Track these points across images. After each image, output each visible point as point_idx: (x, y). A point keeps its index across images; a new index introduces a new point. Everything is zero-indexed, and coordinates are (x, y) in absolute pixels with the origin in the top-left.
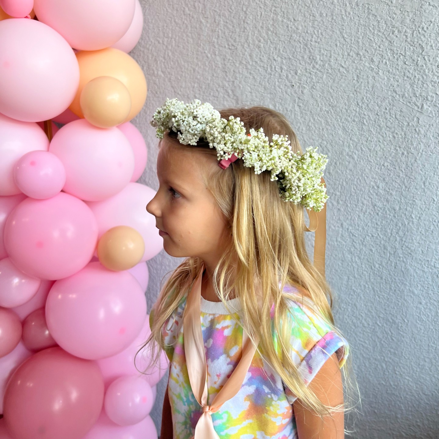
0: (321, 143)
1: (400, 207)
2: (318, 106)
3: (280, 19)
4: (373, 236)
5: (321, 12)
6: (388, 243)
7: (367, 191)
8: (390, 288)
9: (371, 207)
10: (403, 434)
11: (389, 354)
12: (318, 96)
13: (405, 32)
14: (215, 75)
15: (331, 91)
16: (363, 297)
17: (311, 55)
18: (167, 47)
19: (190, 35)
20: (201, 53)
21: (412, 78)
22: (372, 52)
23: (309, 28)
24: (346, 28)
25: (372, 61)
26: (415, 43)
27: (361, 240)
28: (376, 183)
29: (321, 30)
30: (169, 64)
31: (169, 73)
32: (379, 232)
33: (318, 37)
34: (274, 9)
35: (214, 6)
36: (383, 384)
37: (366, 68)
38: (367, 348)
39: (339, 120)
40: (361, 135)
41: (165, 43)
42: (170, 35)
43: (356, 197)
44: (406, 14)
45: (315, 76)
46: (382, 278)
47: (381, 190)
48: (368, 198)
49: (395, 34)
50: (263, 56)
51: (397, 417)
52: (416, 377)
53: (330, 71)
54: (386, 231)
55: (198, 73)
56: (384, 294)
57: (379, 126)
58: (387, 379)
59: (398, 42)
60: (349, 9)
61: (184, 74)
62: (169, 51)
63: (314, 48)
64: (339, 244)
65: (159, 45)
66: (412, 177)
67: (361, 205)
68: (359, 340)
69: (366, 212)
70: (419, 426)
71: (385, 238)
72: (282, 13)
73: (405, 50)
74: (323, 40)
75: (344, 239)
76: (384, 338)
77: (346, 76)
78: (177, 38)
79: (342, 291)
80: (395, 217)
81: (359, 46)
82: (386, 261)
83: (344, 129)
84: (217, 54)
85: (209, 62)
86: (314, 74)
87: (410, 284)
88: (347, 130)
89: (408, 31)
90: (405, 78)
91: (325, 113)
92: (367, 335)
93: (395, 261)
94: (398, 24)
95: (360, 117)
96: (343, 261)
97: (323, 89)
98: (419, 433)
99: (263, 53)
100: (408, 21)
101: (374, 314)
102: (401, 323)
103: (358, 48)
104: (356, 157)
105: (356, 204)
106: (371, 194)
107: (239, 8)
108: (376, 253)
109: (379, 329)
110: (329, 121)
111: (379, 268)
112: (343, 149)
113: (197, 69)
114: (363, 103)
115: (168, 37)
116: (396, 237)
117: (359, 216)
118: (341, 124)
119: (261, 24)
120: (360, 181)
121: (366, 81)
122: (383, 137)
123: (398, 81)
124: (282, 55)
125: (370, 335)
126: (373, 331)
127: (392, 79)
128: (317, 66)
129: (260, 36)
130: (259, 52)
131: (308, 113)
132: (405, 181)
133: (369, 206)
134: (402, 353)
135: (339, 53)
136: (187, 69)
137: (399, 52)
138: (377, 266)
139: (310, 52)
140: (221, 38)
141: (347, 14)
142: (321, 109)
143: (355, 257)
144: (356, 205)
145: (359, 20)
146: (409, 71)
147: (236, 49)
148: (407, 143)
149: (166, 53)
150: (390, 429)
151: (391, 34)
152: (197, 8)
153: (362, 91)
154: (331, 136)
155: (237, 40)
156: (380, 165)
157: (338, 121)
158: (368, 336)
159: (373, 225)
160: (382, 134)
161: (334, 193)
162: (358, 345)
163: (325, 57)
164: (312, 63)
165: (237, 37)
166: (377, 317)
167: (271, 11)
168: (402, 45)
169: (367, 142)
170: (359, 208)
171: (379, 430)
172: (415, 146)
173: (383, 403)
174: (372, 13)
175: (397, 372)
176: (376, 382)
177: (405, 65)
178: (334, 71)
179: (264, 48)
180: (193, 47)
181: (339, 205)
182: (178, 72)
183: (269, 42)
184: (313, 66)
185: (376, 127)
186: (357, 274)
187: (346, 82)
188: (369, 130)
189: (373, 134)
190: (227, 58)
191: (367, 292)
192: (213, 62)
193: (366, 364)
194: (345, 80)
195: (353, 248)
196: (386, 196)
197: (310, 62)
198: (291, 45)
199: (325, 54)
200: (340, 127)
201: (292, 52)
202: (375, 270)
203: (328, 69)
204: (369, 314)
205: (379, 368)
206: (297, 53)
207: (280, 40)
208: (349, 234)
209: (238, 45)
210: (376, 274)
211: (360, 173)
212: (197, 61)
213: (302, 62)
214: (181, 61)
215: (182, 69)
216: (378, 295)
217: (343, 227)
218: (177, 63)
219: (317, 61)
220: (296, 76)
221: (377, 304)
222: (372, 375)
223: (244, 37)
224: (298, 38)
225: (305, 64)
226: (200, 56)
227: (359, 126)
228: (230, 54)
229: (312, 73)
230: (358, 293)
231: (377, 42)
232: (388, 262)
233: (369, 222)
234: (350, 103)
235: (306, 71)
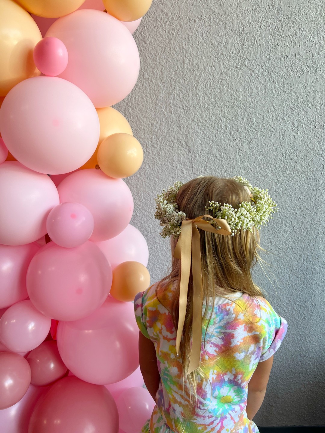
0: (256, 182)
1: (311, 227)
2: (254, 156)
3: (226, 89)
4: (292, 248)
5: (257, 86)
6: (303, 252)
7: (288, 216)
8: (304, 283)
10: (311, 382)
11: (303, 329)
12: (254, 148)
13: (316, 105)
14: (171, 129)
15: (264, 145)
16: (285, 292)
17: (249, 118)
18: (127, 104)
19: (149, 95)
20: (159, 111)
21: (320, 138)
22: (293, 118)
23: (247, 97)
24: (275, 99)
25: (293, 124)
26: (322, 113)
27: (284, 252)
28: (294, 210)
29: (257, 100)
32: (296, 245)
33: (255, 105)
34: (220, 80)
35: (171, 74)
36: (298, 350)
37: (289, 129)
39: (269, 166)
40: (285, 177)
43: (281, 221)
44: (317, 93)
45: (252, 133)
46: (298, 277)
48: (289, 222)
49: (309, 106)
50: (212, 117)
51: (307, 372)
52: (320, 342)
53: (263, 130)
54: (301, 244)
55: (156, 127)
56: (299, 288)
57: (297, 171)
58: (301, 347)
59: (311, 112)
60: (277, 86)
61: (143, 128)
63: (251, 113)
64: (269, 255)
66: (319, 206)
67: (285, 226)
69: (288, 231)
70: (321, 375)
71: (300, 249)
72: (227, 84)
73: (316, 118)
74: (258, 107)
75: (272, 251)
76: (299, 318)
77: (274, 134)
78: (137, 97)
80: (307, 234)
81: (284, 113)
82: (301, 265)
83: (272, 172)
84: (172, 112)
85: (166, 119)
86: (251, 131)
87: (317, 279)
88: (275, 173)
89: (318, 105)
90: (315, 137)
91: (259, 161)
92: (287, 318)
93: (307, 264)
94: (311, 100)
95: (284, 164)
97: (258, 143)
98: (321, 379)
99: (211, 114)
100: (318, 98)
101: (292, 303)
102: (311, 307)
103: (284, 115)
104: (281, 192)
106: (291, 218)
107: (192, 78)
109: (296, 312)
110: (262, 166)
111: (296, 271)
112: (272, 187)
113: (155, 123)
114: (286, 154)
116: (308, 248)
117: (283, 234)
118: (270, 169)
119: (210, 92)
120: (284, 210)
121: (289, 139)
122: (300, 178)
123: (310, 139)
124: (227, 116)
125: (289, 318)
126: (291, 315)
127: (306, 138)
128: (254, 126)
129: (209, 101)
130: (208, 113)
131: (247, 160)
132: (314, 208)
133: (290, 227)
134: (311, 327)
135: (270, 117)
136: (146, 123)
137: (312, 119)
139: (248, 115)
140: (176, 100)
141: (276, 89)
142: (256, 158)
143: (280, 264)
144: (281, 227)
145: (285, 95)
146: (318, 133)
147: (189, 109)
148: (316, 182)
149: (127, 109)
150: (302, 380)
151: (306, 106)
152: (156, 74)
153: (286, 146)
154: (263, 178)
155: (191, 103)
156: (298, 198)
157: (268, 166)
158: (288, 319)
159: (293, 241)
160: (299, 176)
163: (259, 119)
164: (250, 123)
165: (190, 100)
166: (294, 304)
167: (218, 82)
168: (314, 114)
169: (289, 182)
170: (283, 229)
171: (295, 383)
172: (321, 184)
173: (298, 363)
174: (293, 90)
175: (307, 341)
176: (293, 350)
177: (315, 128)
178: (266, 130)
179: (212, 110)
180: (151, 105)
181: (269, 227)
182: (137, 125)
183: (216, 106)
184: (250, 126)
185: (295, 171)
186: (281, 276)
187: (275, 139)
188: (290, 173)
189: (293, 176)
190: (181, 117)
191: (288, 288)
192: (169, 119)
193: (287, 339)
194: (274, 137)
195: (279, 257)
196: (302, 219)
197: (248, 123)
198: (234, 109)
199: (260, 117)
200: (270, 171)
201: (234, 114)
202: (293, 272)
203: (262, 129)
204: (289, 303)
205: (295, 340)
206: (238, 116)
207: (225, 105)
208: (276, 248)
209: (191, 106)
210: (294, 274)
211: (284, 204)
212: (155, 117)
213: (242, 123)
214: (140, 116)
215: (141, 123)
216: (295, 289)
217: (271, 243)
218: (136, 117)
219: (253, 122)
220: (237, 133)
221: (294, 295)
222: (291, 345)
223: (196, 101)
224: (239, 104)
225: (245, 124)
226: (158, 114)
227: (283, 170)
228: (184, 113)
229: (249, 131)
230: (281, 289)
231: (296, 111)
232: (302, 266)
233: (290, 238)
234: (277, 154)
235: (245, 129)
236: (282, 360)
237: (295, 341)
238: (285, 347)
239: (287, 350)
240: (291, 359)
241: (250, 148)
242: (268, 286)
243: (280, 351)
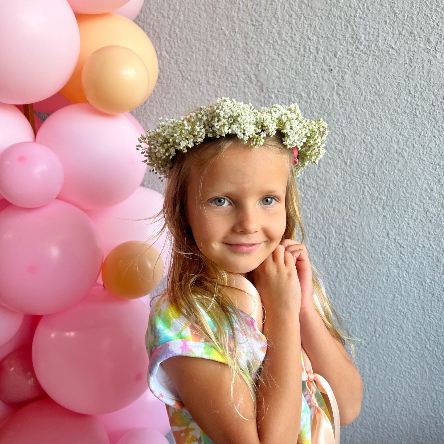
0: (365, 138)
2: (362, 95)
4: (424, 247)
7: (418, 194)
9: (423, 213)
11: (441, 382)
12: (362, 82)
14: (234, 56)
15: (378, 77)
16: (410, 318)
17: (354, 34)
18: (173, 21)
19: (203, 7)
20: (217, 29)
22: (429, 31)
25: (429, 41)
27: (410, 252)
28: (429, 185)
29: (367, 4)
30: (176, 43)
31: (176, 54)
32: (431, 242)
33: (363, 12)
36: (432, 416)
37: (421, 49)
38: (414, 376)
39: (387, 111)
40: (413, 129)
41: (171, 17)
42: (178, 7)
43: (405, 202)
45: (358, 59)
46: (433, 295)
47: (436, 193)
48: (419, 203)
50: (295, 35)
53: (377, 53)
55: (213, 53)
56: (435, 313)
57: (435, 119)
58: (437, 411)
61: (194, 55)
62: (176, 27)
63: (357, 25)
64: (384, 257)
65: (163, 19)
67: (411, 211)
68: (405, 367)
69: (417, 219)
71: (438, 249)
74: (370, 16)
75: (390, 250)
76: (435, 363)
77: (396, 59)
78: (187, 11)
79: (386, 311)
81: (413, 23)
82: (439, 276)
83: (392, 121)
84: (237, 31)
85: (227, 41)
86: (357, 56)
88: (396, 123)
91: (370, 102)
92: (414, 361)
95: (412, 108)
96: (388, 276)
97: (368, 74)
99: (294, 30)
101: (423, 337)
103: (412, 26)
104: (406, 155)
105: (406, 209)
106: (424, 198)
108: (427, 266)
109: (429, 353)
110: (375, 112)
111: (430, 284)
112: (391, 146)
113: (211, 48)
114: (416, 91)
115: (175, 10)
117: (408, 224)
118: (389, 116)
120: (411, 183)
121: (421, 65)
122: (439, 131)
124: (318, 33)
125: (418, 361)
126: (421, 356)
128: (362, 47)
129: (292, 10)
130: (290, 29)
131: (350, 102)
133: (421, 212)
135: (388, 31)
136: (199, 49)
138: (428, 281)
139: (353, 30)
140: (242, 12)
142: (365, 98)
143: (402, 272)
144: (405, 211)
147: (262, 25)
149: (173, 29)
153: (415, 78)
154: (376, 131)
155: (263, 15)
156: (435, 164)
157: (385, 112)
158: (416, 362)
159: (425, 235)
160: (438, 128)
161: (379, 197)
162: (404, 373)
163: (371, 36)
164: (355, 43)
165: (263, 11)
166: (427, 340)
169: (419, 137)
170: (409, 215)
173: (431, 437)
176: (424, 414)
178: (382, 52)
179: (296, 24)
180: (206, 22)
181: (385, 211)
182: (187, 53)
183: (303, 17)
184: (356, 47)
185: (431, 120)
186: (404, 291)
187: (397, 66)
188: (422, 123)
189: (427, 128)
190: (249, 36)
191: (415, 312)
192: (232, 41)
193: (413, 394)
194: (395, 64)
195: (401, 261)
196: (441, 200)
197: (352, 42)
198: (329, 21)
199: (372, 32)
200: (388, 119)
201: (331, 29)
202: (426, 286)
203: (375, 51)
204: (417, 336)
205: (428, 398)
206: (337, 31)
207: (316, 15)
208: (396, 245)
209: (263, 20)
210: (427, 290)
211: (411, 173)
212: (212, 39)
213: (343, 42)
214: (190, 39)
215: (192, 49)
216: (428, 315)
217: (388, 236)
218: (185, 41)
219: (361, 41)
220: (335, 58)
221: (427, 325)
222: (420, 406)
223: (272, 11)
224: (338, 12)
225: (347, 44)
226: (215, 34)
227: (410, 119)
228: (254, 31)
229: (355, 55)
230: (405, 312)
231: (435, 19)
232: (441, 277)
233: (420, 231)
234: (400, 91)
235: (348, 53)
236: (405, 427)
237: (427, 400)
238: (411, 408)
239: (414, 412)
240: (420, 428)
241: (355, 83)
242: (382, 307)
243: (401, 413)
